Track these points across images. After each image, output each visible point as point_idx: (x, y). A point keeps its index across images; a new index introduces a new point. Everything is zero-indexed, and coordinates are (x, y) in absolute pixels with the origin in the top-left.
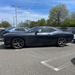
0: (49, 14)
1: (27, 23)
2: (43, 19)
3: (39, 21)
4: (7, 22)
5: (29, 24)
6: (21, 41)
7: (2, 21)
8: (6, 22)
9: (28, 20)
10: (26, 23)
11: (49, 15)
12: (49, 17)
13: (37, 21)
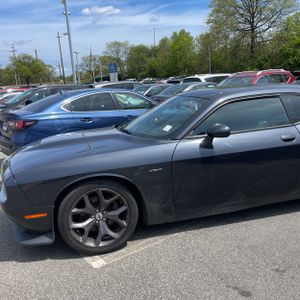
0: (210, 6)
1: (114, 56)
2: (183, 32)
3: (164, 42)
4: (34, 56)
5: (123, 59)
6: (119, 203)
7: (12, 55)
8: (29, 58)
9: (117, 44)
10: (110, 58)
11: (210, 11)
12: (208, 23)
13: (157, 44)
